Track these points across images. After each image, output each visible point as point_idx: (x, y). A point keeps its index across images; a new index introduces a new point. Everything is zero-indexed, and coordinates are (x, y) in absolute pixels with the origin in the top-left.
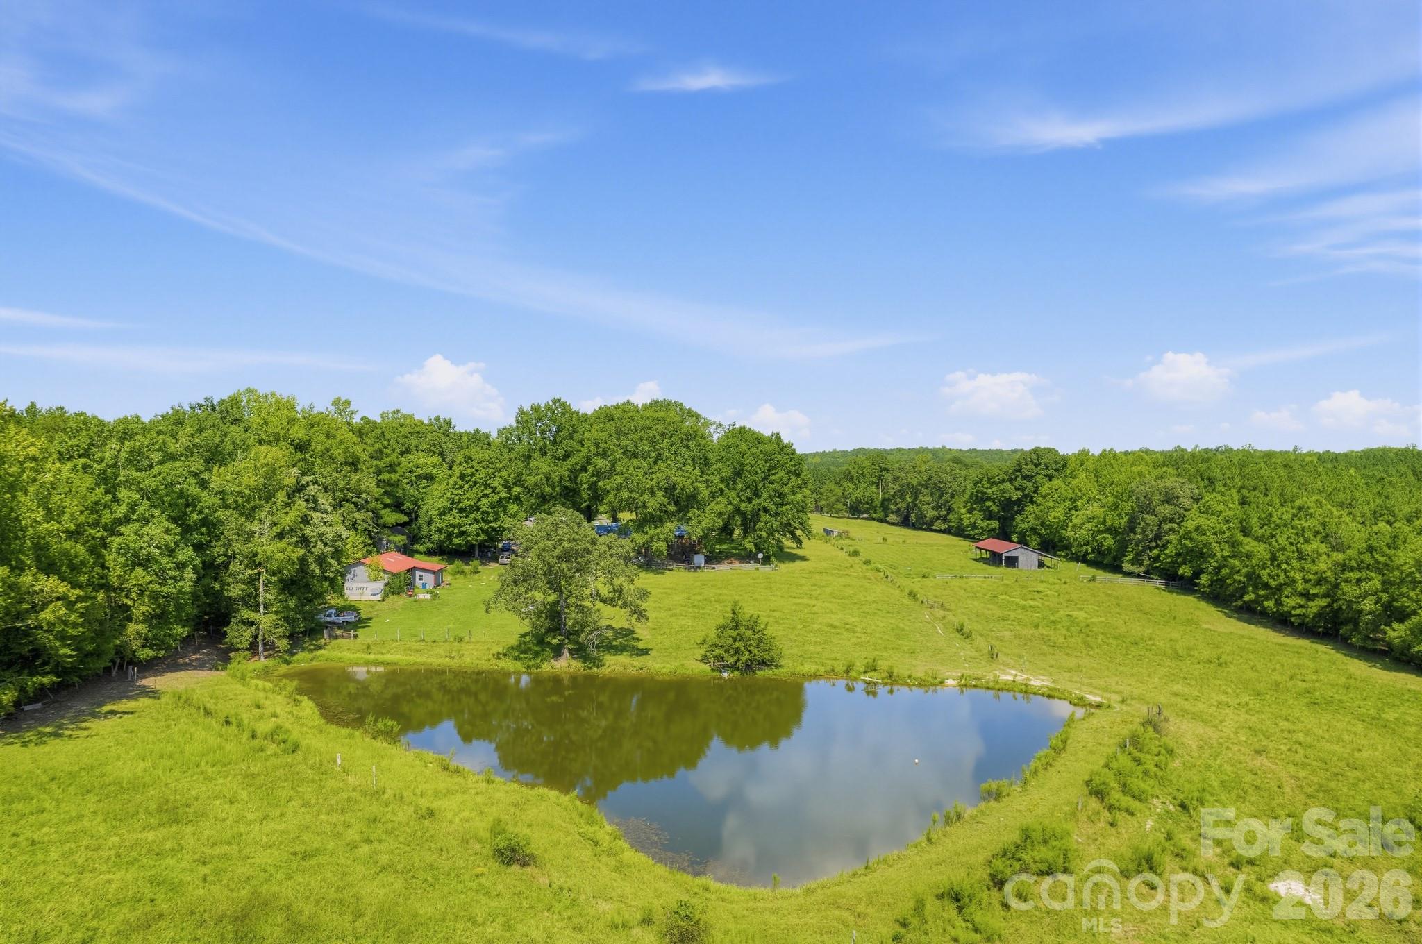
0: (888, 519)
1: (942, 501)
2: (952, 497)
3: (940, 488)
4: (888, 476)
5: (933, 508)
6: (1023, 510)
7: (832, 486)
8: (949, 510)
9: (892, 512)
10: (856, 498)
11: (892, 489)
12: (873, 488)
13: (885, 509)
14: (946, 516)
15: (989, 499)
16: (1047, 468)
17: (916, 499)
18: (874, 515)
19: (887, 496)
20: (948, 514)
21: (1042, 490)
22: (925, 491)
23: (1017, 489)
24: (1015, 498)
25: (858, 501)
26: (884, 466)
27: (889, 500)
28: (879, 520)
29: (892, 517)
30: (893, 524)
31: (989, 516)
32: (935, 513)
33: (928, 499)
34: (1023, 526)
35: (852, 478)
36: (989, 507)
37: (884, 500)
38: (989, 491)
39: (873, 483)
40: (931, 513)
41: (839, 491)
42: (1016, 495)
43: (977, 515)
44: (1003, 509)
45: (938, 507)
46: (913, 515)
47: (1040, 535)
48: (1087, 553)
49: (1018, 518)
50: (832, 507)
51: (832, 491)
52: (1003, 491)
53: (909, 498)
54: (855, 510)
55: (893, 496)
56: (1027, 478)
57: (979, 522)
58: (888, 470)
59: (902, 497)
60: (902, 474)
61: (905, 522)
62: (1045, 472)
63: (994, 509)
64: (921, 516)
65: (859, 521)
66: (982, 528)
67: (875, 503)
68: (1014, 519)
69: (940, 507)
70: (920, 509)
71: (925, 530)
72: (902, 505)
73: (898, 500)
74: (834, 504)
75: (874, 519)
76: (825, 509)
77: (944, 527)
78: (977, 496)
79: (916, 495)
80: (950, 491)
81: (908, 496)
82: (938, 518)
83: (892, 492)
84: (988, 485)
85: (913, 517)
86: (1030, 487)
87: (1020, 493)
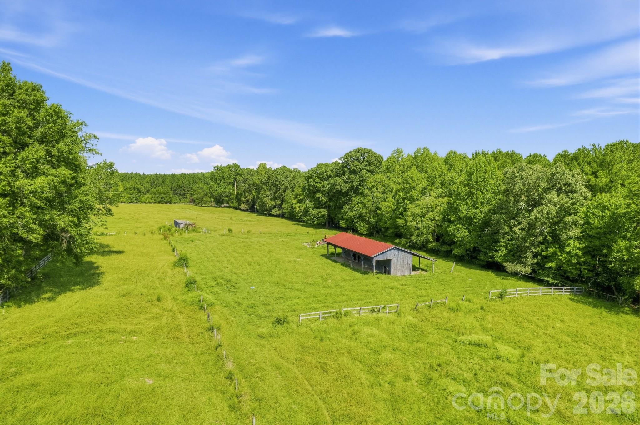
0: (241, 207)
1: (277, 194)
2: (285, 191)
3: (276, 185)
4: (240, 178)
5: (271, 200)
6: (350, 200)
7: (201, 185)
8: (283, 201)
9: (244, 203)
10: (218, 193)
11: (243, 186)
12: (230, 187)
13: (239, 200)
14: (280, 205)
15: (318, 191)
16: (370, 165)
17: (259, 193)
18: (232, 205)
19: (240, 192)
20: (282, 203)
21: (369, 183)
22: (265, 187)
23: (346, 182)
24: (344, 190)
25: (220, 195)
26: (238, 172)
27: (241, 194)
28: (235, 208)
29: (243, 206)
30: (244, 211)
31: (319, 205)
32: (273, 203)
33: (268, 193)
34: (351, 214)
35: (216, 180)
36: (319, 198)
37: (238, 194)
38: (318, 185)
39: (230, 183)
40: (270, 203)
41: (206, 188)
42: (345, 188)
43: (309, 204)
44: (330, 200)
45: (275, 199)
46: (257, 204)
47: (368, 222)
48: (427, 242)
49: (346, 207)
50: (202, 200)
51: (202, 189)
52: (334, 184)
53: (254, 193)
54: (219, 202)
55: (244, 192)
56: (354, 172)
57: (311, 210)
58: (240, 175)
59: (250, 192)
60: (249, 177)
61: (252, 209)
62: (368, 168)
63: (324, 199)
64: (264, 205)
65: (221, 209)
66: (313, 215)
67: (232, 197)
68: (342, 208)
69: (276, 199)
70: (262, 200)
71: (266, 215)
72: (250, 197)
73: (247, 194)
74: (203, 197)
75: (231, 207)
76: (197, 201)
77: (279, 212)
78: (309, 189)
79: (259, 190)
80: (283, 187)
81: (253, 191)
82: (275, 206)
83: (243, 189)
84: (318, 180)
85: (257, 206)
86: (356, 180)
87: (348, 186)
